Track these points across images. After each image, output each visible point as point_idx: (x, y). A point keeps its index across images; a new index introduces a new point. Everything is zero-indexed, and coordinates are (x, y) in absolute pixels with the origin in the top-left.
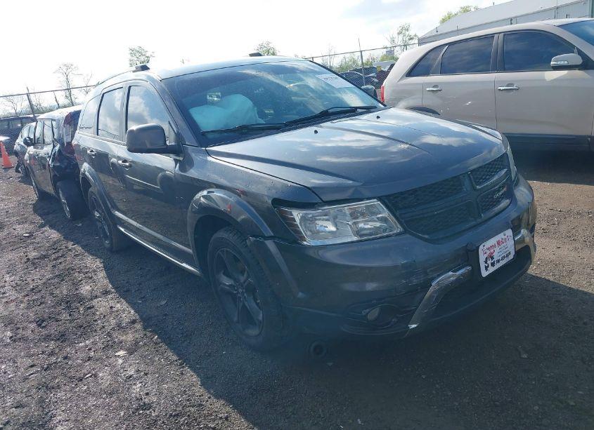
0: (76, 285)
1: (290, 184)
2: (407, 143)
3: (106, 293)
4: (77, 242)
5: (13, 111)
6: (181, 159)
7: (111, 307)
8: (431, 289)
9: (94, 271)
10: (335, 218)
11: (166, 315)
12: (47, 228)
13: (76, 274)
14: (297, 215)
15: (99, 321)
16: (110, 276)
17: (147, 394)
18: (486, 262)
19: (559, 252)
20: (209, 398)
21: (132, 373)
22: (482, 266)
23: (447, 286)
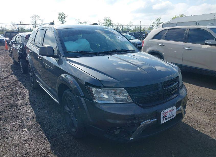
0: (17, 99)
1: (93, 77)
2: (141, 68)
3: (27, 104)
4: (22, 82)
5: (14, 29)
6: (58, 60)
7: (27, 111)
8: (140, 126)
9: (25, 95)
10: (108, 93)
11: (46, 117)
12: (13, 75)
13: (18, 95)
14: (94, 90)
15: (21, 116)
16: (30, 98)
17: (29, 148)
18: (163, 118)
19: (195, 114)
20: (52, 154)
21: (26, 139)
22: (162, 119)
23: (147, 125)
